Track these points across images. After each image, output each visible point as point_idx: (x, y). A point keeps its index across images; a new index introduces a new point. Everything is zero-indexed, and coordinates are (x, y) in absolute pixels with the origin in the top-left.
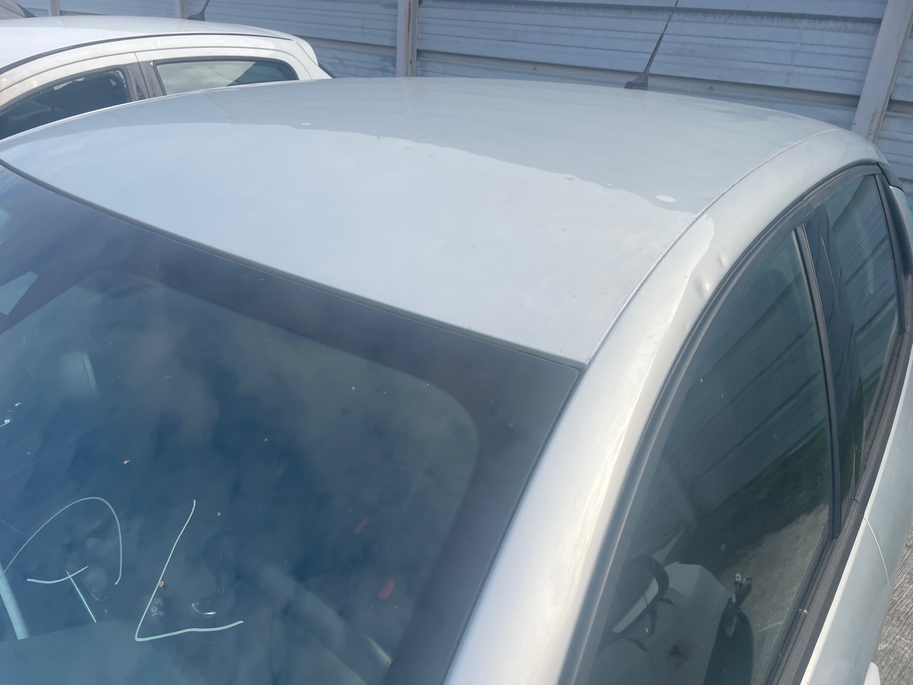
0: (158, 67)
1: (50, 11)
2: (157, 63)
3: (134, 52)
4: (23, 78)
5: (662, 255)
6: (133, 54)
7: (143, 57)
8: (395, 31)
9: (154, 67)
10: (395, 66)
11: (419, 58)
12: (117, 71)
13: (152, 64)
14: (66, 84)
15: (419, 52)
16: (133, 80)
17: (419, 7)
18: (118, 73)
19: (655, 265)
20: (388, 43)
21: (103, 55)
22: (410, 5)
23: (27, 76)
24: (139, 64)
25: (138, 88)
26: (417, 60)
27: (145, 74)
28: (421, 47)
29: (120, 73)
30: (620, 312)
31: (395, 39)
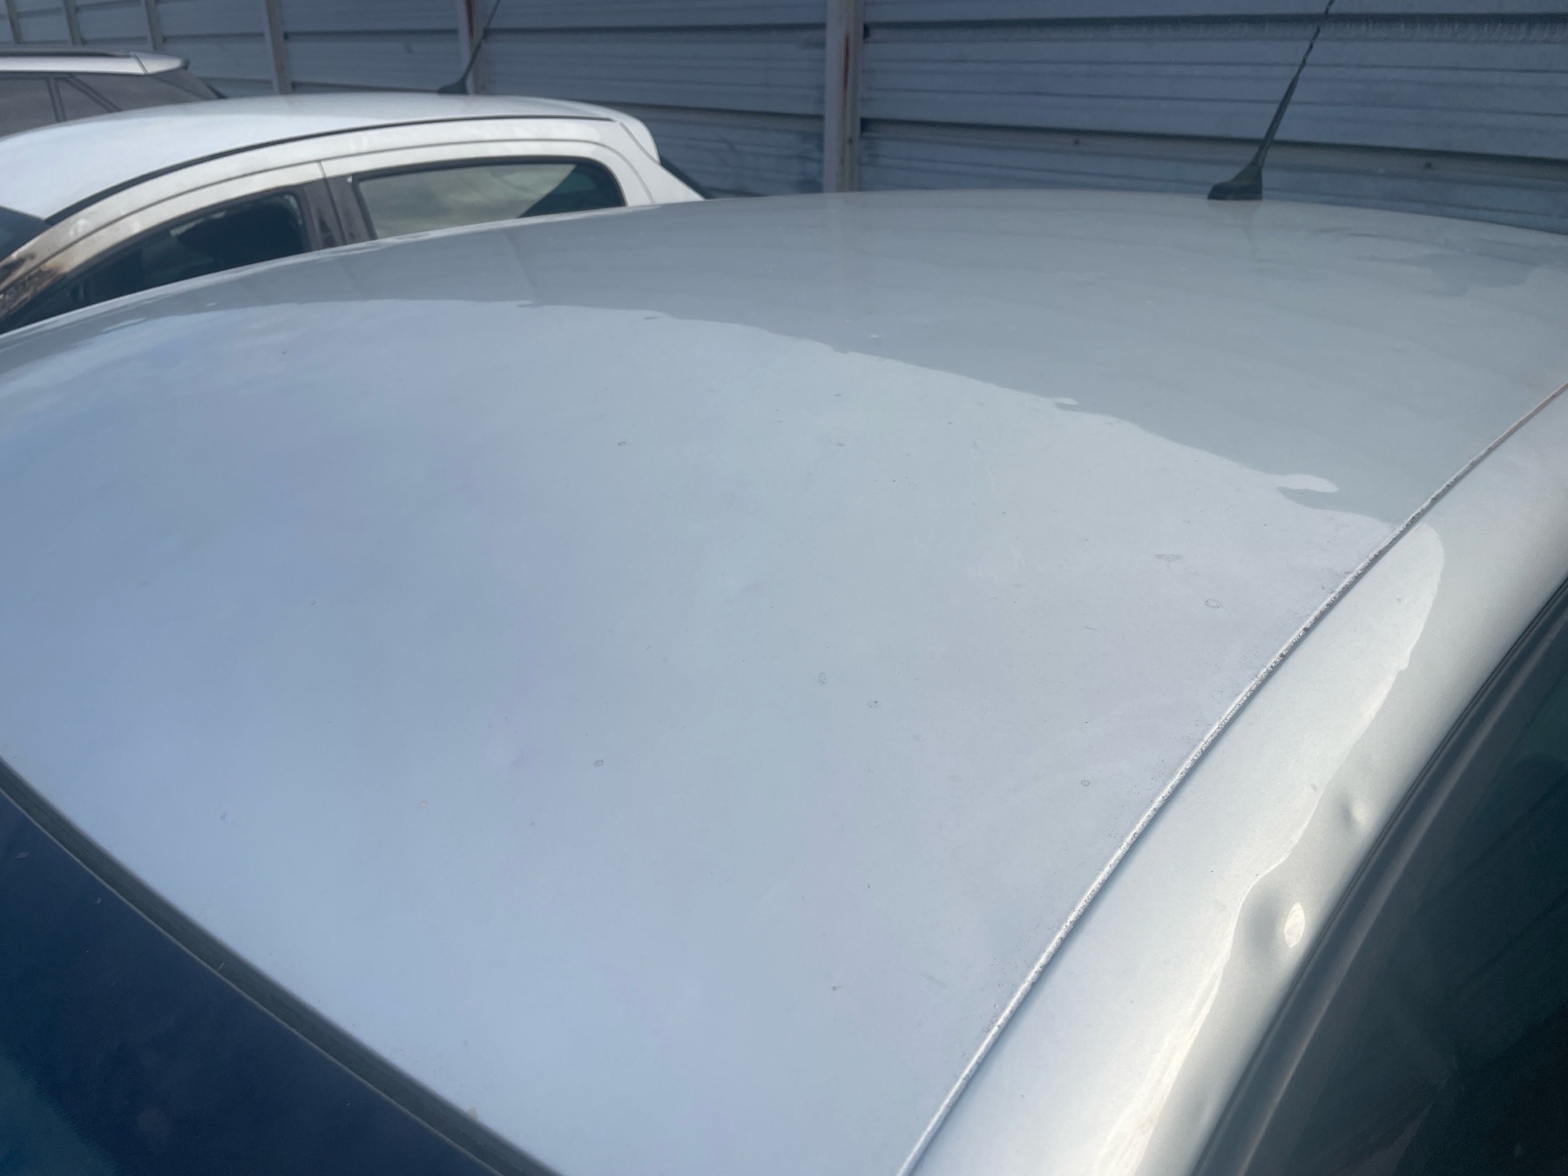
0: (363, 186)
1: (275, 84)
2: (360, 177)
3: (319, 161)
4: (115, 217)
5: (1150, 812)
6: (316, 165)
7: (333, 169)
8: (821, 88)
9: (354, 186)
10: (821, 148)
11: (864, 135)
12: (286, 197)
13: (350, 180)
14: (191, 225)
15: (865, 124)
16: (313, 211)
17: (865, 42)
18: (287, 200)
19: (1119, 853)
20: (808, 109)
21: (262, 168)
22: (847, 40)
23: (123, 213)
24: (325, 182)
25: (323, 225)
26: (861, 137)
27: (336, 197)
28: (870, 112)
29: (292, 201)
30: (966, 1072)
31: (821, 101)
